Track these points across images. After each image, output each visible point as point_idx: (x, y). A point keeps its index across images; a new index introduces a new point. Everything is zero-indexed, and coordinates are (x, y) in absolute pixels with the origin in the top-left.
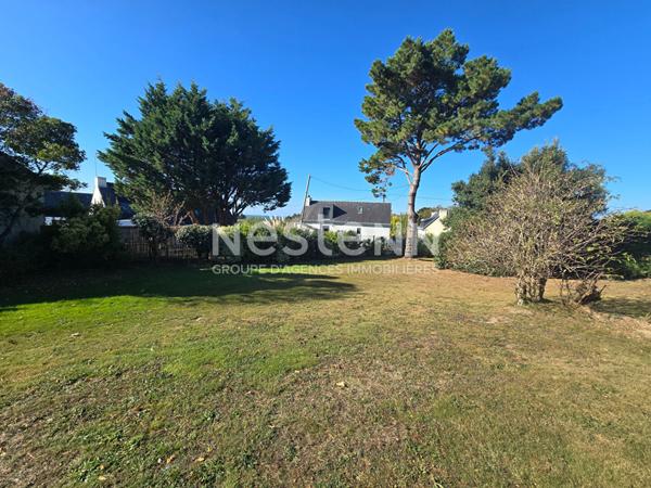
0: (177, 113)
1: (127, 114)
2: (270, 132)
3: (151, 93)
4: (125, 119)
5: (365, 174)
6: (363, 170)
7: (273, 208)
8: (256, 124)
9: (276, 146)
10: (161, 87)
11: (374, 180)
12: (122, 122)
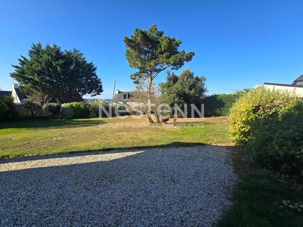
0: (46, 57)
1: (23, 57)
2: (92, 63)
3: (34, 47)
4: (22, 59)
5: (133, 80)
6: (132, 79)
7: (95, 95)
8: (85, 60)
9: (95, 69)
10: (39, 45)
11: (137, 83)
12: (21, 61)
